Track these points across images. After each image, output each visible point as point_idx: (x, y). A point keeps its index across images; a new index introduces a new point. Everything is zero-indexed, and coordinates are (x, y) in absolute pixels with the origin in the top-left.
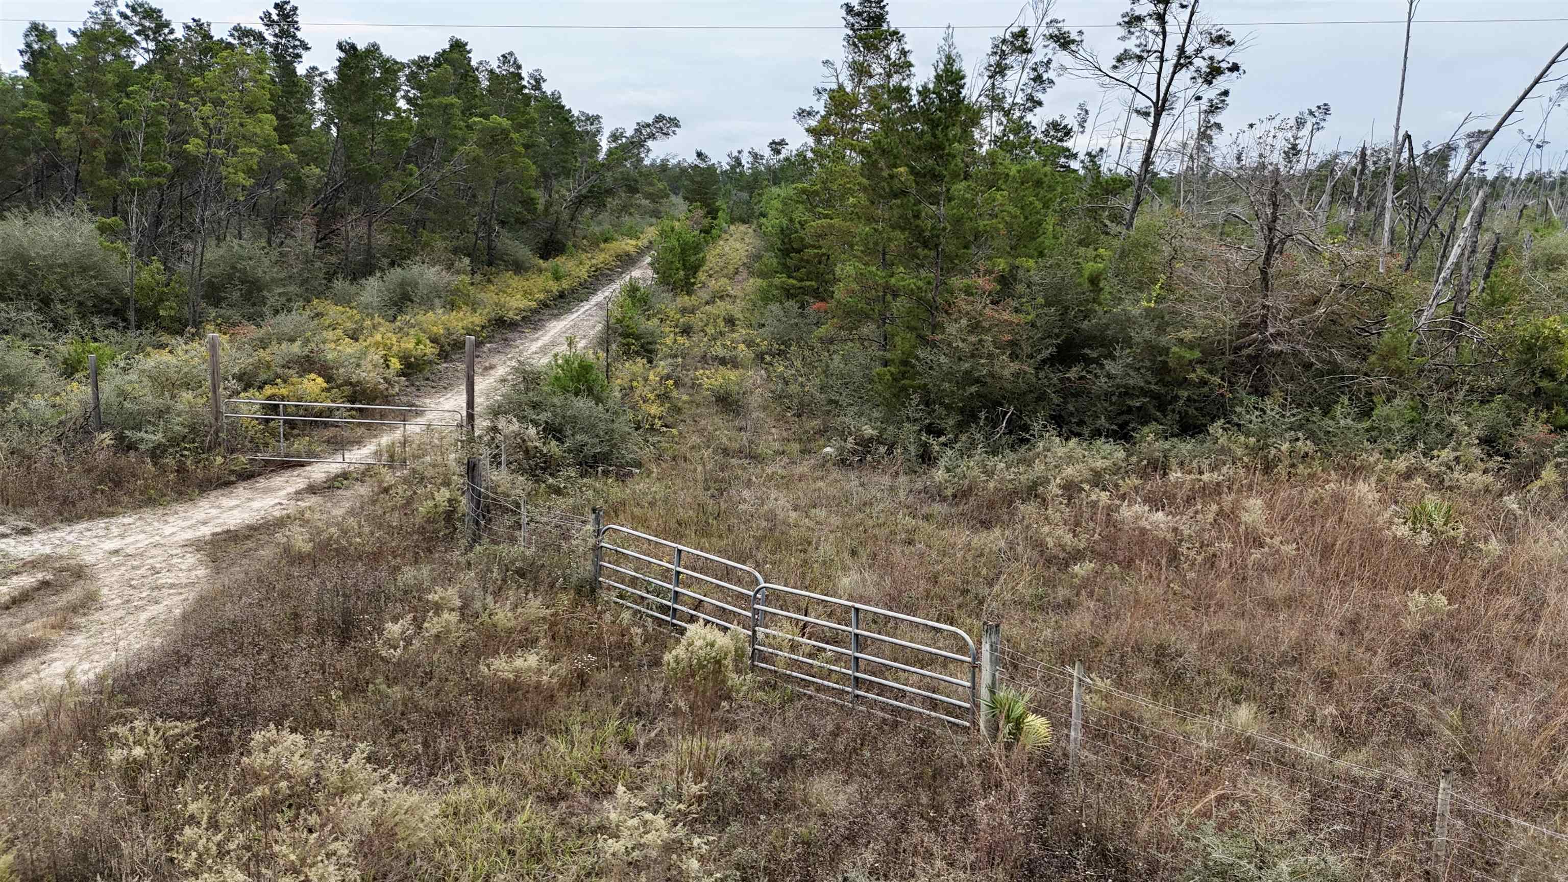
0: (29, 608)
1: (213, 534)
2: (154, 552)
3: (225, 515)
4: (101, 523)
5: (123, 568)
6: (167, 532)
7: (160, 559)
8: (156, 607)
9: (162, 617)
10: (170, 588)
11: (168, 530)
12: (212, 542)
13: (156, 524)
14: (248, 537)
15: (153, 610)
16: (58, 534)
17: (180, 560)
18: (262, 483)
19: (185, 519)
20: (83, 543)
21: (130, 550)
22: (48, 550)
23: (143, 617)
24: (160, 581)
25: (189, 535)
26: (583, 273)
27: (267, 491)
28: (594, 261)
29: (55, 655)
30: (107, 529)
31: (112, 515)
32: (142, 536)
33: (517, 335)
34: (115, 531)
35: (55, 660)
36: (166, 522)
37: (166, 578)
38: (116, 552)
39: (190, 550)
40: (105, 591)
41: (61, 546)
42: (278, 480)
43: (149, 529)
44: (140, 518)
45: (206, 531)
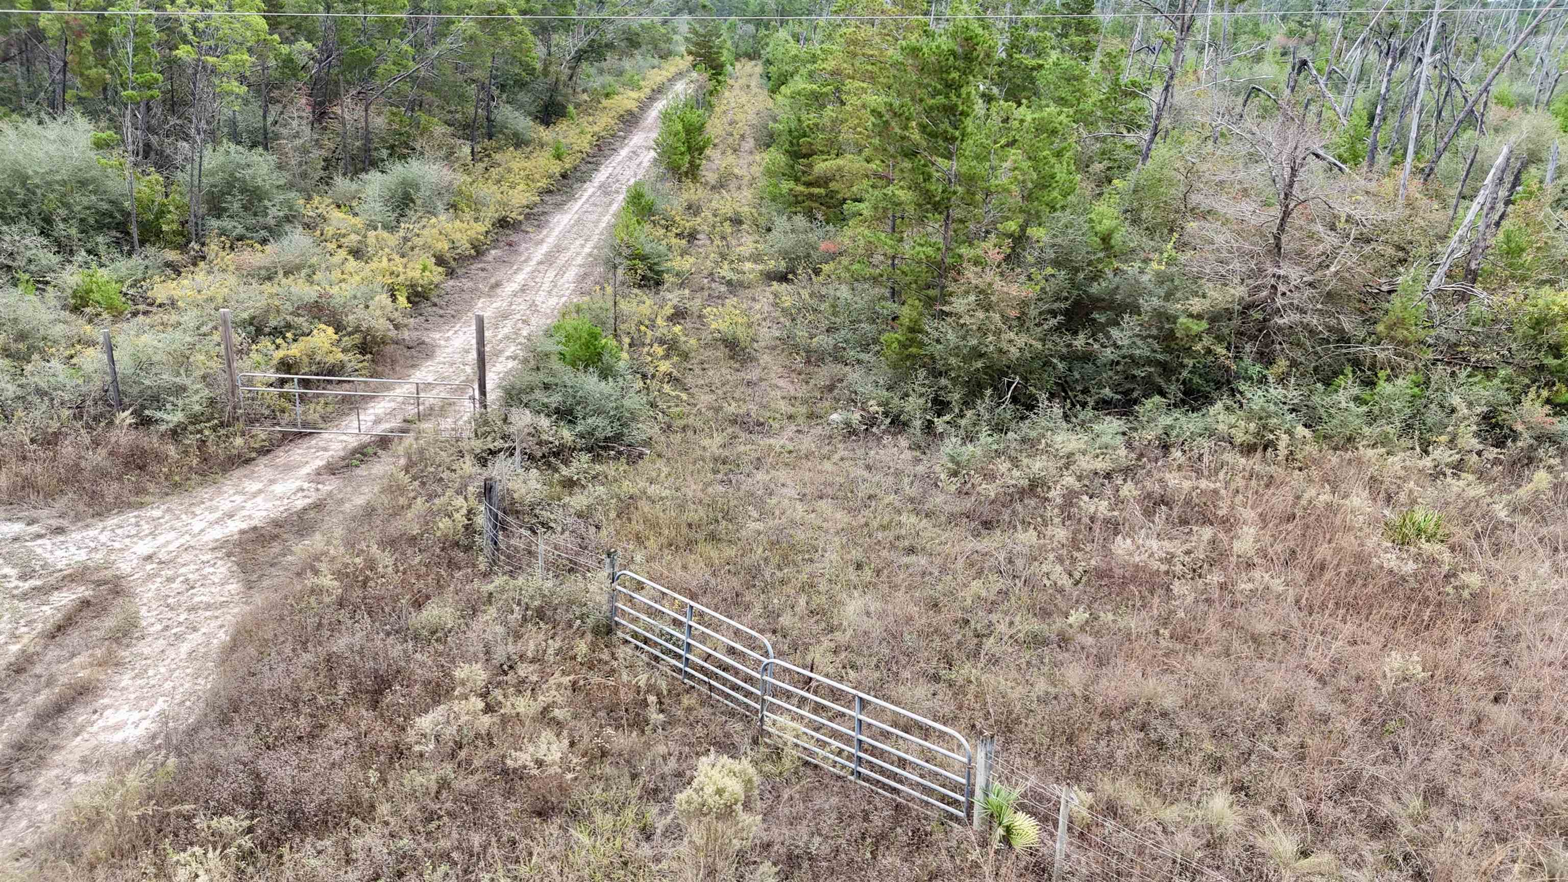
0: (74, 637)
1: (242, 532)
2: (186, 557)
3: (249, 505)
4: (131, 516)
5: (159, 580)
6: (196, 529)
7: (192, 567)
8: (195, 635)
9: (202, 650)
10: (206, 609)
11: (197, 526)
12: (240, 543)
13: (184, 517)
14: (275, 537)
15: (194, 639)
16: (92, 533)
17: (211, 570)
18: (281, 456)
19: (212, 510)
20: (117, 545)
21: (163, 555)
22: (82, 556)
23: (185, 648)
24: (197, 599)
25: (217, 533)
26: (584, 143)
27: (288, 468)
28: (596, 129)
29: (106, 701)
30: (137, 525)
31: (142, 505)
32: (172, 535)
33: (521, 235)
34: (146, 528)
35: (106, 707)
36: (194, 515)
37: (202, 596)
38: (149, 558)
39: (220, 555)
40: (143, 612)
41: (96, 549)
42: (297, 452)
43: (178, 524)
44: (169, 510)
45: (234, 527)
